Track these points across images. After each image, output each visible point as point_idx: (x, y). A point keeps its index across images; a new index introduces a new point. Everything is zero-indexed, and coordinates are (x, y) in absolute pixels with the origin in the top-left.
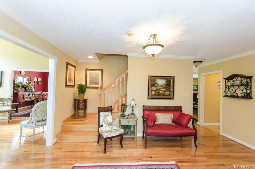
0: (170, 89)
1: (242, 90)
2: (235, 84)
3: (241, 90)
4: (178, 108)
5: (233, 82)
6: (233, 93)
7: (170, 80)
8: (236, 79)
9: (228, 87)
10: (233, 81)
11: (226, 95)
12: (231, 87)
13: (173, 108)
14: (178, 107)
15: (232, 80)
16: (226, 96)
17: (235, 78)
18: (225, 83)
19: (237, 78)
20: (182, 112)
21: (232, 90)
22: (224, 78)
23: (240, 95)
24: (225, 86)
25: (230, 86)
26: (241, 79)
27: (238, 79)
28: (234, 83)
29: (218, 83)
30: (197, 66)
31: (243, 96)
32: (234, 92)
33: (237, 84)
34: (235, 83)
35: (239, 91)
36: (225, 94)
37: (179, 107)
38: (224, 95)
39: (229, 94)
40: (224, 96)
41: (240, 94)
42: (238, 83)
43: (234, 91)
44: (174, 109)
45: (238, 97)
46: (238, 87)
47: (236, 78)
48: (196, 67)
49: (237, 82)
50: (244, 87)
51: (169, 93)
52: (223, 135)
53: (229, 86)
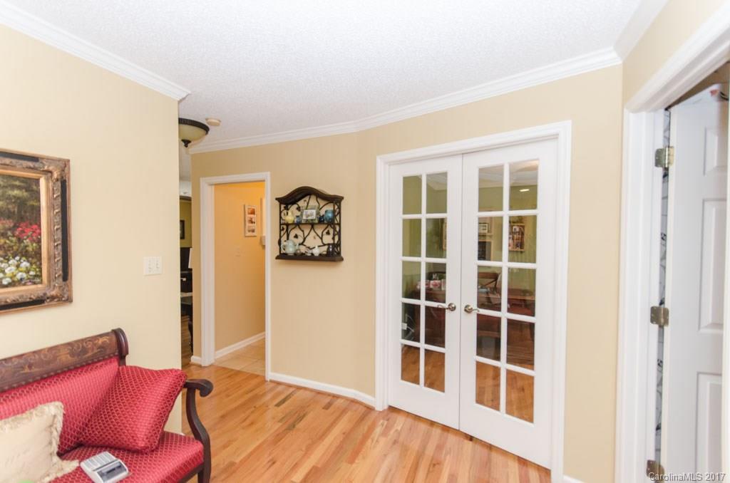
0: (39, 241)
1: (320, 236)
2: (304, 218)
3: (318, 235)
4: (102, 347)
5: (299, 213)
6: (300, 244)
7: (37, 181)
8: (306, 204)
9: (285, 227)
10: (299, 209)
11: (283, 251)
12: (294, 226)
13: (65, 358)
14: (100, 341)
15: (295, 206)
16: (283, 256)
17: (305, 199)
18: (281, 212)
19: (307, 198)
20: (130, 361)
21: (296, 236)
22: (277, 199)
23: (316, 252)
24: (281, 224)
25: (293, 224)
26: (317, 204)
27: (310, 202)
28: (302, 215)
29: (249, 214)
30: (189, 142)
31: (325, 253)
32: (302, 244)
33: (310, 218)
34: (304, 213)
35: (315, 238)
36: (280, 248)
37: (105, 339)
38: (278, 254)
39: (290, 250)
40: (277, 258)
41: (317, 247)
42: (312, 215)
43: (300, 240)
44: (76, 359)
45: (312, 258)
46: (310, 226)
47: (305, 201)
48: (186, 146)
49: (309, 212)
50: (325, 226)
51: (25, 264)
52: (273, 379)
53: (288, 225)
